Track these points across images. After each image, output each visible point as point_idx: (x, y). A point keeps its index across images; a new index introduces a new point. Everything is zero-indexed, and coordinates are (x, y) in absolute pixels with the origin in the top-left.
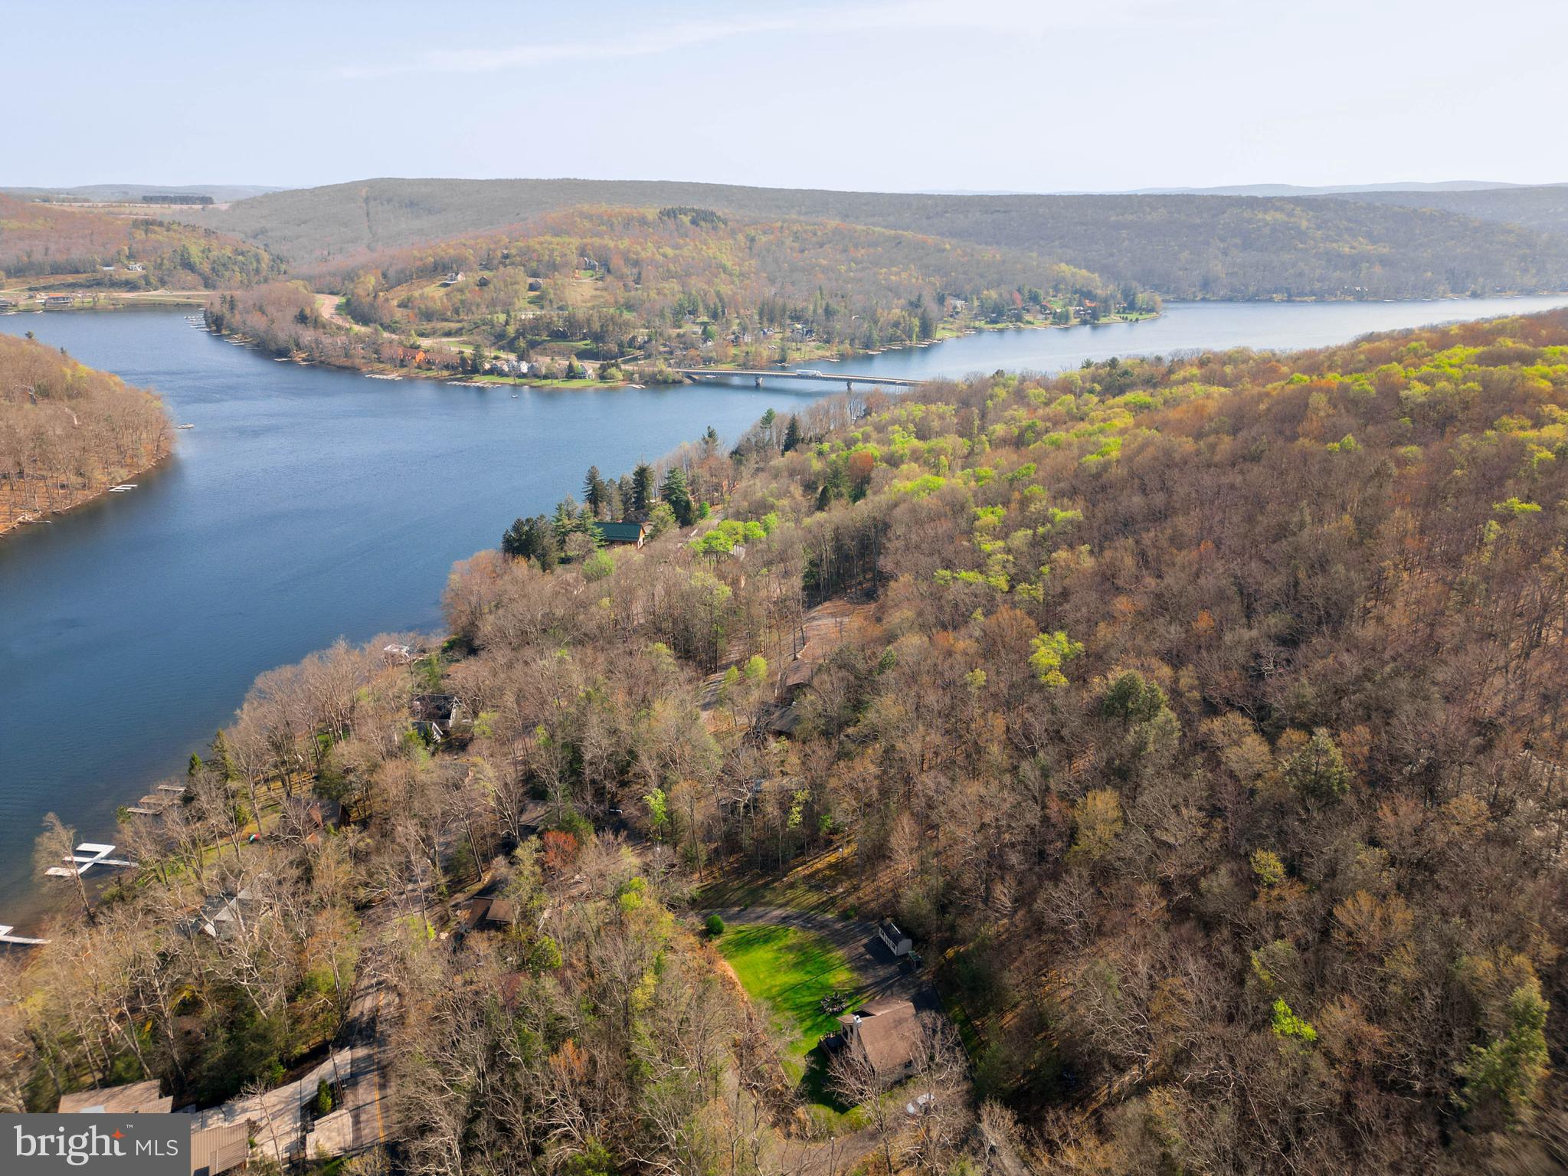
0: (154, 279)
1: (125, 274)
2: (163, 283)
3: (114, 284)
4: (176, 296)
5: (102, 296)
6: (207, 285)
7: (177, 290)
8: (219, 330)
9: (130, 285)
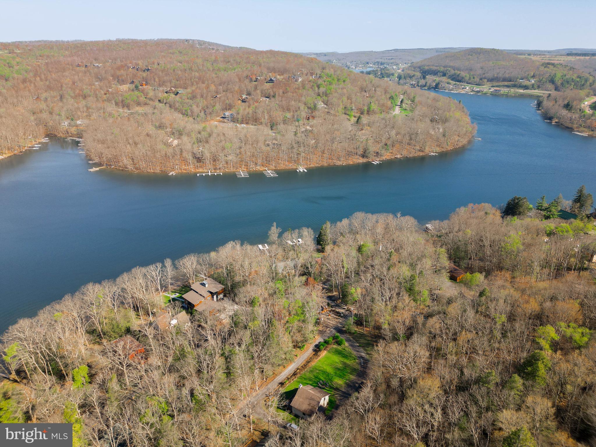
0: (535, 86)
1: (525, 82)
2: (539, 87)
3: (521, 87)
4: (537, 93)
5: (513, 90)
6: (557, 89)
7: (542, 90)
8: (539, 107)
9: (526, 87)
